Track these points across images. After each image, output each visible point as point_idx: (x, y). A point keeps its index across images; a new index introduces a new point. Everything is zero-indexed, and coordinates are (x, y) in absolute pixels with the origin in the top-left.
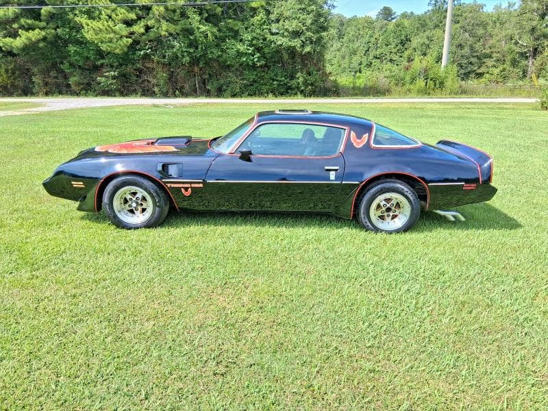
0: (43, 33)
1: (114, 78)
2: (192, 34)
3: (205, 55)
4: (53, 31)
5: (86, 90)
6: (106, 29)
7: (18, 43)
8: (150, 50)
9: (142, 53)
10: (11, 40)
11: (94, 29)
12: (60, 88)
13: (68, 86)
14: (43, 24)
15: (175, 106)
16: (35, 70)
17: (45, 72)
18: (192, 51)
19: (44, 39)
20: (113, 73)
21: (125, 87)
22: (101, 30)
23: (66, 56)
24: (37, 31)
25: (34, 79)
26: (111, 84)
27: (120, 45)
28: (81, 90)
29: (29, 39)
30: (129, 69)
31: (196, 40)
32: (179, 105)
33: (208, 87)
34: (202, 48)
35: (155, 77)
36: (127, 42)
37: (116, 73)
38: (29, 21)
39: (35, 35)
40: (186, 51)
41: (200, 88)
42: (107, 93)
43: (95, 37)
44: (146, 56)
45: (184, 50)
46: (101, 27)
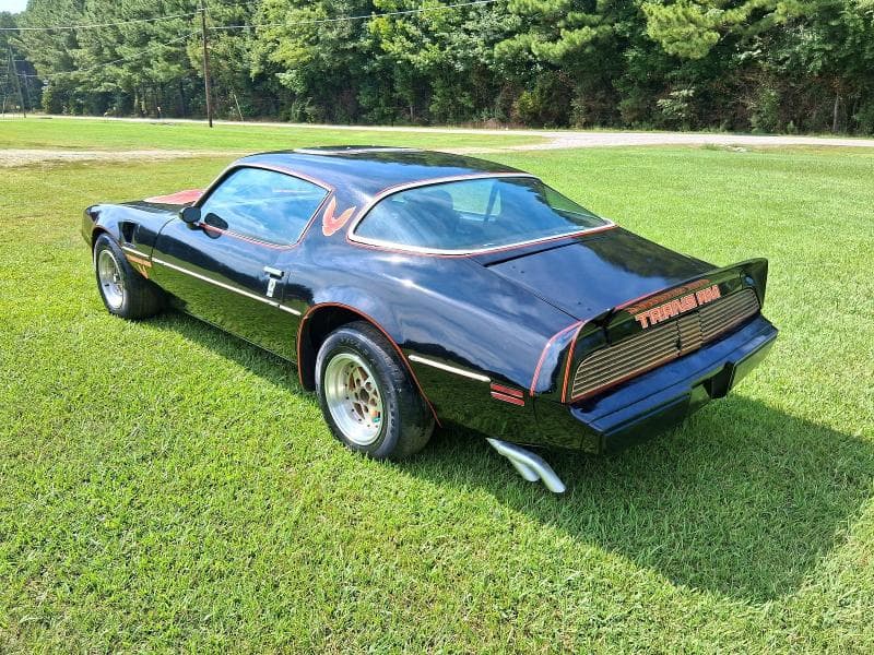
0: (594, 32)
1: (687, 99)
2: (836, 16)
3: (858, 54)
4: (608, 28)
5: (641, 121)
6: (678, 19)
7: (558, 49)
8: (759, 51)
9: (743, 56)
10: (551, 44)
11: (659, 21)
12: (605, 118)
13: (618, 113)
14: (595, 18)
15: (751, 149)
16: (578, 89)
17: (590, 93)
18: (829, 47)
19: (594, 41)
20: (685, 92)
21: (702, 116)
22: (669, 21)
23: (622, 67)
24: (586, 29)
25: (574, 103)
26: (680, 110)
27: (697, 45)
28: (634, 120)
29: (572, 42)
30: (716, 85)
31: (843, 27)
32: (759, 147)
33: (856, 117)
34: (853, 41)
35: (756, 98)
36: (710, 38)
37: (692, 91)
38: (578, 16)
39: (580, 36)
40: (819, 50)
41: (840, 118)
42: (671, 125)
43: (659, 33)
44: (750, 62)
45: (816, 47)
46: (671, 15)
